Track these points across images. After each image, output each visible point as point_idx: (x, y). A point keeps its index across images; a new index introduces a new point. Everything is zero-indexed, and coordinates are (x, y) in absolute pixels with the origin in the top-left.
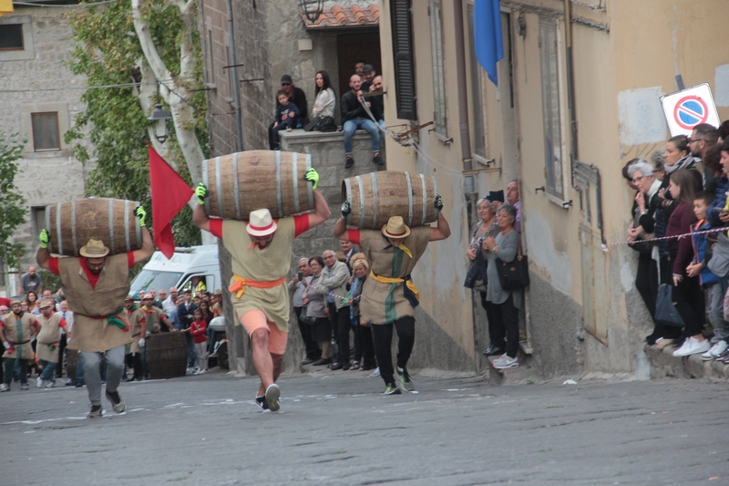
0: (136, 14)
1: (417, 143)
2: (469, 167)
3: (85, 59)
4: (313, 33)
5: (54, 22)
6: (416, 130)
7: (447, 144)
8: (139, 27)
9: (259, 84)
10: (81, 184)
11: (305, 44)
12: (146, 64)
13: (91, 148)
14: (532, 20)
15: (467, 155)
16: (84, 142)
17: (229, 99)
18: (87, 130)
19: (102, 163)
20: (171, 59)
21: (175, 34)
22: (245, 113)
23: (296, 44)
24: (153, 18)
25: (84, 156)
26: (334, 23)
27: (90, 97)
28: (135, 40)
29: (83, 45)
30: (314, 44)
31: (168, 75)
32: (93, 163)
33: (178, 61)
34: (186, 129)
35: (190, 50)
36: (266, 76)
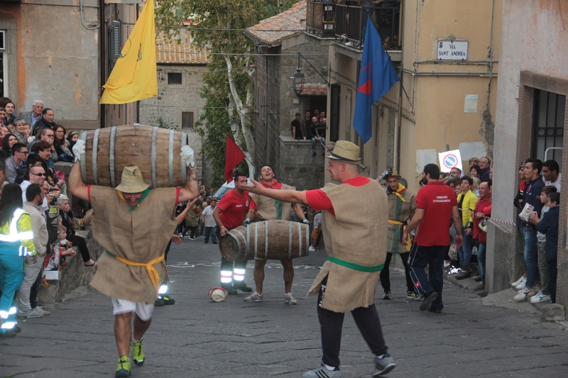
0: (229, 75)
3: (207, 92)
4: (300, 96)
5: (196, 73)
8: (230, 80)
9: (275, 117)
10: (200, 144)
11: (296, 101)
12: (232, 96)
13: (206, 130)
14: (386, 111)
16: (204, 127)
17: (263, 119)
18: (205, 121)
19: (210, 137)
20: (243, 96)
21: (246, 85)
22: (269, 126)
23: (292, 101)
24: (237, 76)
25: (202, 133)
26: (309, 93)
27: (207, 109)
28: (228, 85)
29: (207, 85)
30: (300, 101)
31: (241, 102)
32: (205, 137)
33: (246, 97)
34: (247, 126)
35: (251, 92)
36: (278, 113)
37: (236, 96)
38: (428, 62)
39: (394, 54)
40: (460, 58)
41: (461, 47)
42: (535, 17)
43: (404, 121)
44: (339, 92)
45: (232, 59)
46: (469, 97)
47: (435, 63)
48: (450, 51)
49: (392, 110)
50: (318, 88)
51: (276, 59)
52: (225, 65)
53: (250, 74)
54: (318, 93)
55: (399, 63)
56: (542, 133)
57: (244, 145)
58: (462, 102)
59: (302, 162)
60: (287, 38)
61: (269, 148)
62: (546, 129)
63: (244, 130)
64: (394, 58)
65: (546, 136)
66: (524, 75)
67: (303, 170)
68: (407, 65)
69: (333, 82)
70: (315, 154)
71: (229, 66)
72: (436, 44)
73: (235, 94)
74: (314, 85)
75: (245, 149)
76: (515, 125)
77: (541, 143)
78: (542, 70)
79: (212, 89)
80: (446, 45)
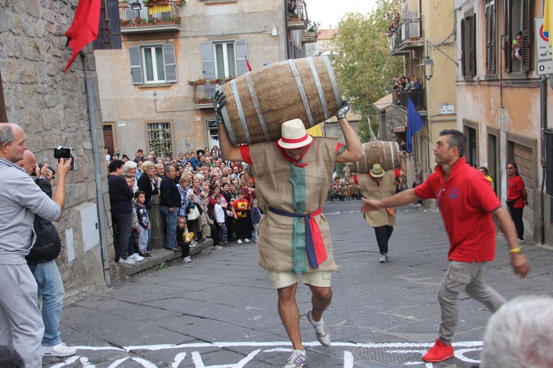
37: (373, 134)
38: (436, 116)
39: (422, 113)
40: (451, 112)
41: (451, 107)
42: (466, 95)
45: (370, 117)
47: (440, 115)
48: (446, 110)
49: (425, 137)
50: (402, 129)
51: (384, 116)
52: (367, 121)
54: (404, 131)
55: (426, 116)
60: (388, 107)
64: (422, 115)
66: (464, 121)
68: (429, 118)
69: (406, 126)
71: (369, 121)
72: (439, 107)
73: (372, 133)
74: (400, 127)
78: (469, 118)
79: (362, 132)
80: (444, 107)
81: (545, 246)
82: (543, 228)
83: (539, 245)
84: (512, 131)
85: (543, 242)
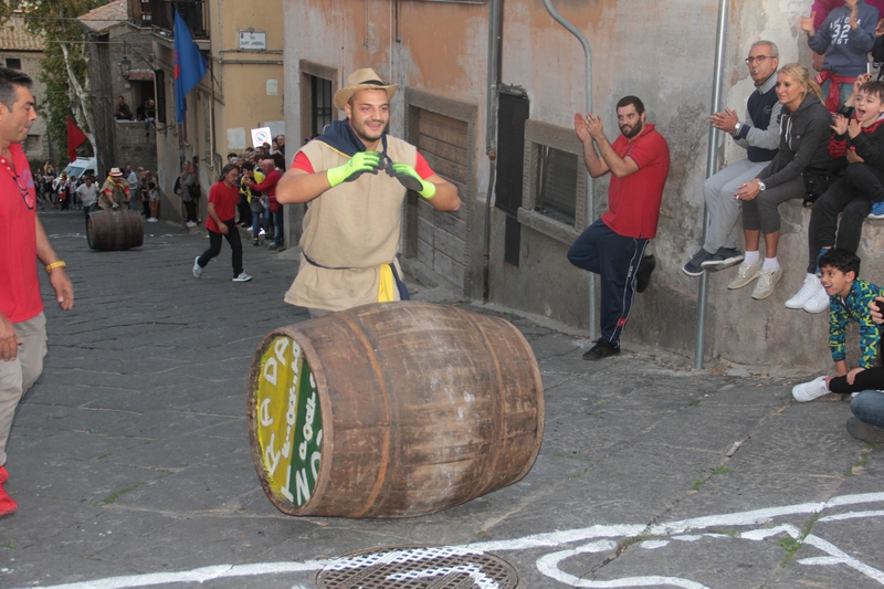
0: (67, 61)
1: (166, 133)
2: (182, 147)
3: (46, 77)
4: (132, 82)
5: (35, 59)
6: (166, 128)
7: (175, 135)
8: (68, 66)
9: (109, 100)
10: (45, 127)
11: (127, 86)
12: (71, 81)
13: (49, 113)
14: (202, 94)
15: (181, 141)
16: (46, 111)
17: (100, 102)
18: (48, 105)
19: (53, 120)
20: (81, 81)
21: (83, 70)
22: (105, 109)
23: (124, 85)
24: (74, 62)
25: (45, 116)
26: (139, 78)
27: (47, 92)
28: (66, 71)
29: (44, 70)
30: (131, 86)
31: (80, 86)
32: (49, 120)
33: (84, 81)
34: (88, 110)
35: (89, 77)
36: (112, 97)
37: (75, 82)
38: (231, 51)
39: (202, 44)
40: (259, 47)
41: (260, 37)
42: (307, 13)
43: (217, 104)
44: (163, 77)
45: (68, 46)
46: (269, 81)
47: (239, 51)
48: (251, 41)
49: (206, 94)
50: (147, 74)
51: (106, 46)
52: (61, 52)
53: (87, 60)
54: (148, 78)
55: (208, 51)
56: (320, 112)
57: (86, 127)
58: (264, 85)
59: (137, 142)
60: (115, 27)
61: (107, 129)
62: (324, 109)
63: (85, 113)
64: (202, 47)
65: (324, 115)
66: (303, 63)
67: (138, 149)
68: (215, 54)
69: (158, 68)
70: (148, 135)
71: (66, 53)
72: (238, 35)
73: (73, 79)
74: (143, 71)
75: (88, 131)
76: (298, 106)
77: (320, 121)
78: (314, 60)
79: (50, 75)
80: (247, 36)
81: (490, 306)
82: (487, 273)
83: (478, 303)
84: (420, 87)
85: (486, 296)
